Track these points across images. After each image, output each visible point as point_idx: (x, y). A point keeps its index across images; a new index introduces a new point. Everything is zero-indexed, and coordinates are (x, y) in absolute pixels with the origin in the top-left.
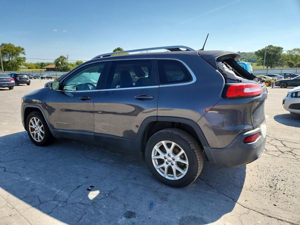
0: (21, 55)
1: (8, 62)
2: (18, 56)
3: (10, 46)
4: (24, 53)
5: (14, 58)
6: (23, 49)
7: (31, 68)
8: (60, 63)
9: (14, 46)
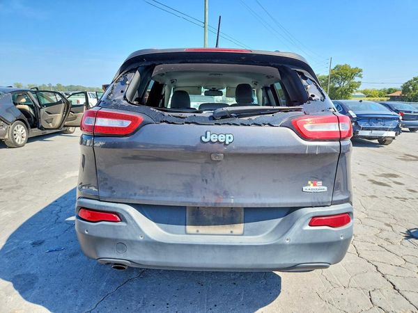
0: (356, 79)
1: (337, 88)
2: (352, 81)
3: (345, 68)
4: (360, 76)
5: (346, 82)
6: (360, 71)
7: (372, 97)
8: (411, 88)
9: (350, 67)
